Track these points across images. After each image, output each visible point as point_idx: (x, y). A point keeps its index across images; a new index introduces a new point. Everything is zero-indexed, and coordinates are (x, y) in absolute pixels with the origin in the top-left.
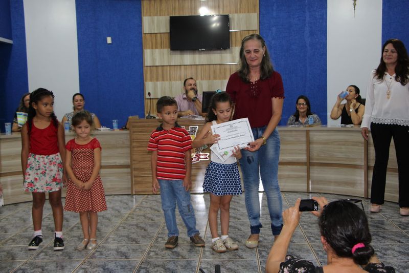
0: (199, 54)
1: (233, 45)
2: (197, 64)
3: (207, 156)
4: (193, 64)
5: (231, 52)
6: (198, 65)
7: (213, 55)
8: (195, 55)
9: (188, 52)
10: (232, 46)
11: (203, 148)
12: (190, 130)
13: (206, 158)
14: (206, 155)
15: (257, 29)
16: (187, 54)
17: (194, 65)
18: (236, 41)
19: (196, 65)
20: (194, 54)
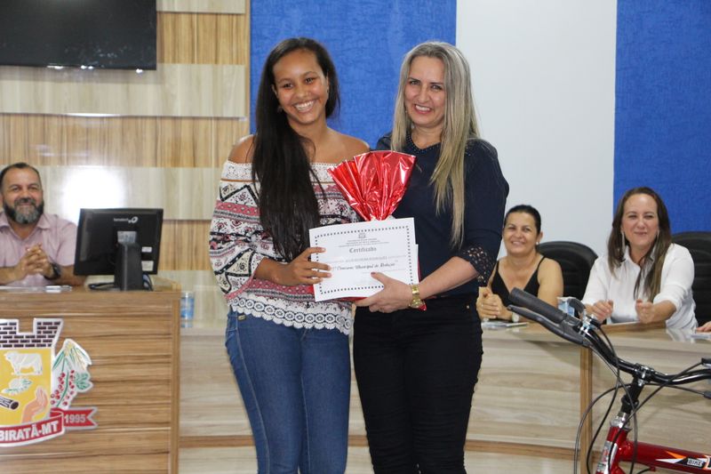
0: (54, 81)
1: (168, 55)
2: (47, 111)
3: (89, 417)
4: (33, 111)
5: (161, 81)
6: (50, 116)
7: (100, 85)
8: (40, 84)
9: (17, 71)
10: (162, 61)
11: (76, 390)
12: (35, 333)
13: (88, 423)
14: (87, 413)
15: (242, 11)
16: (12, 79)
17: (36, 115)
18: (175, 44)
19: (44, 115)
20: (35, 80)
